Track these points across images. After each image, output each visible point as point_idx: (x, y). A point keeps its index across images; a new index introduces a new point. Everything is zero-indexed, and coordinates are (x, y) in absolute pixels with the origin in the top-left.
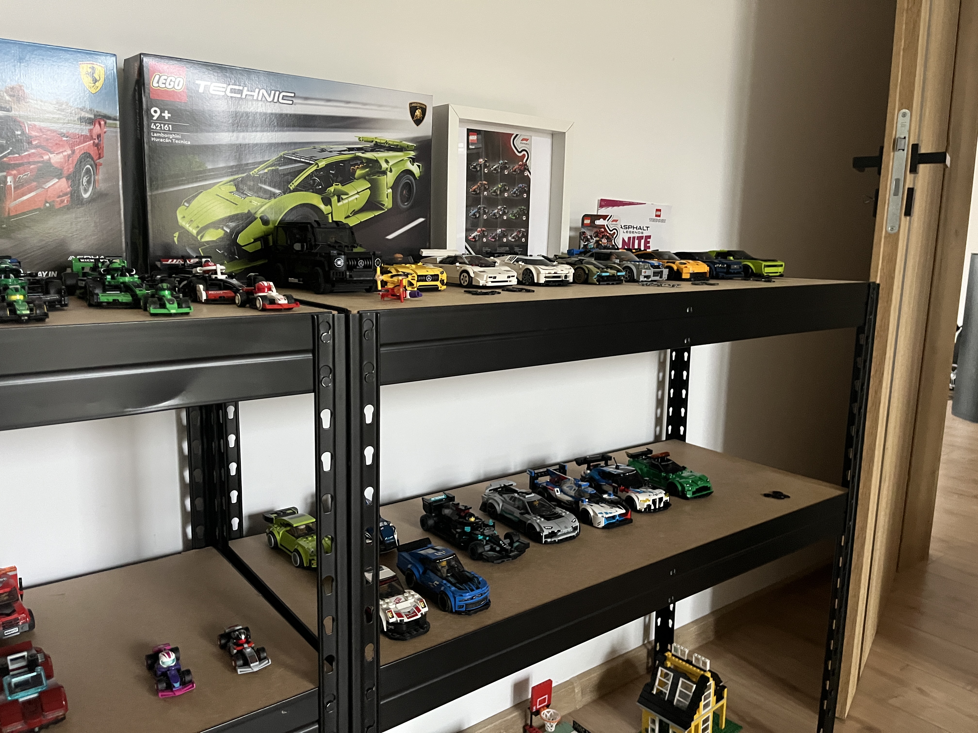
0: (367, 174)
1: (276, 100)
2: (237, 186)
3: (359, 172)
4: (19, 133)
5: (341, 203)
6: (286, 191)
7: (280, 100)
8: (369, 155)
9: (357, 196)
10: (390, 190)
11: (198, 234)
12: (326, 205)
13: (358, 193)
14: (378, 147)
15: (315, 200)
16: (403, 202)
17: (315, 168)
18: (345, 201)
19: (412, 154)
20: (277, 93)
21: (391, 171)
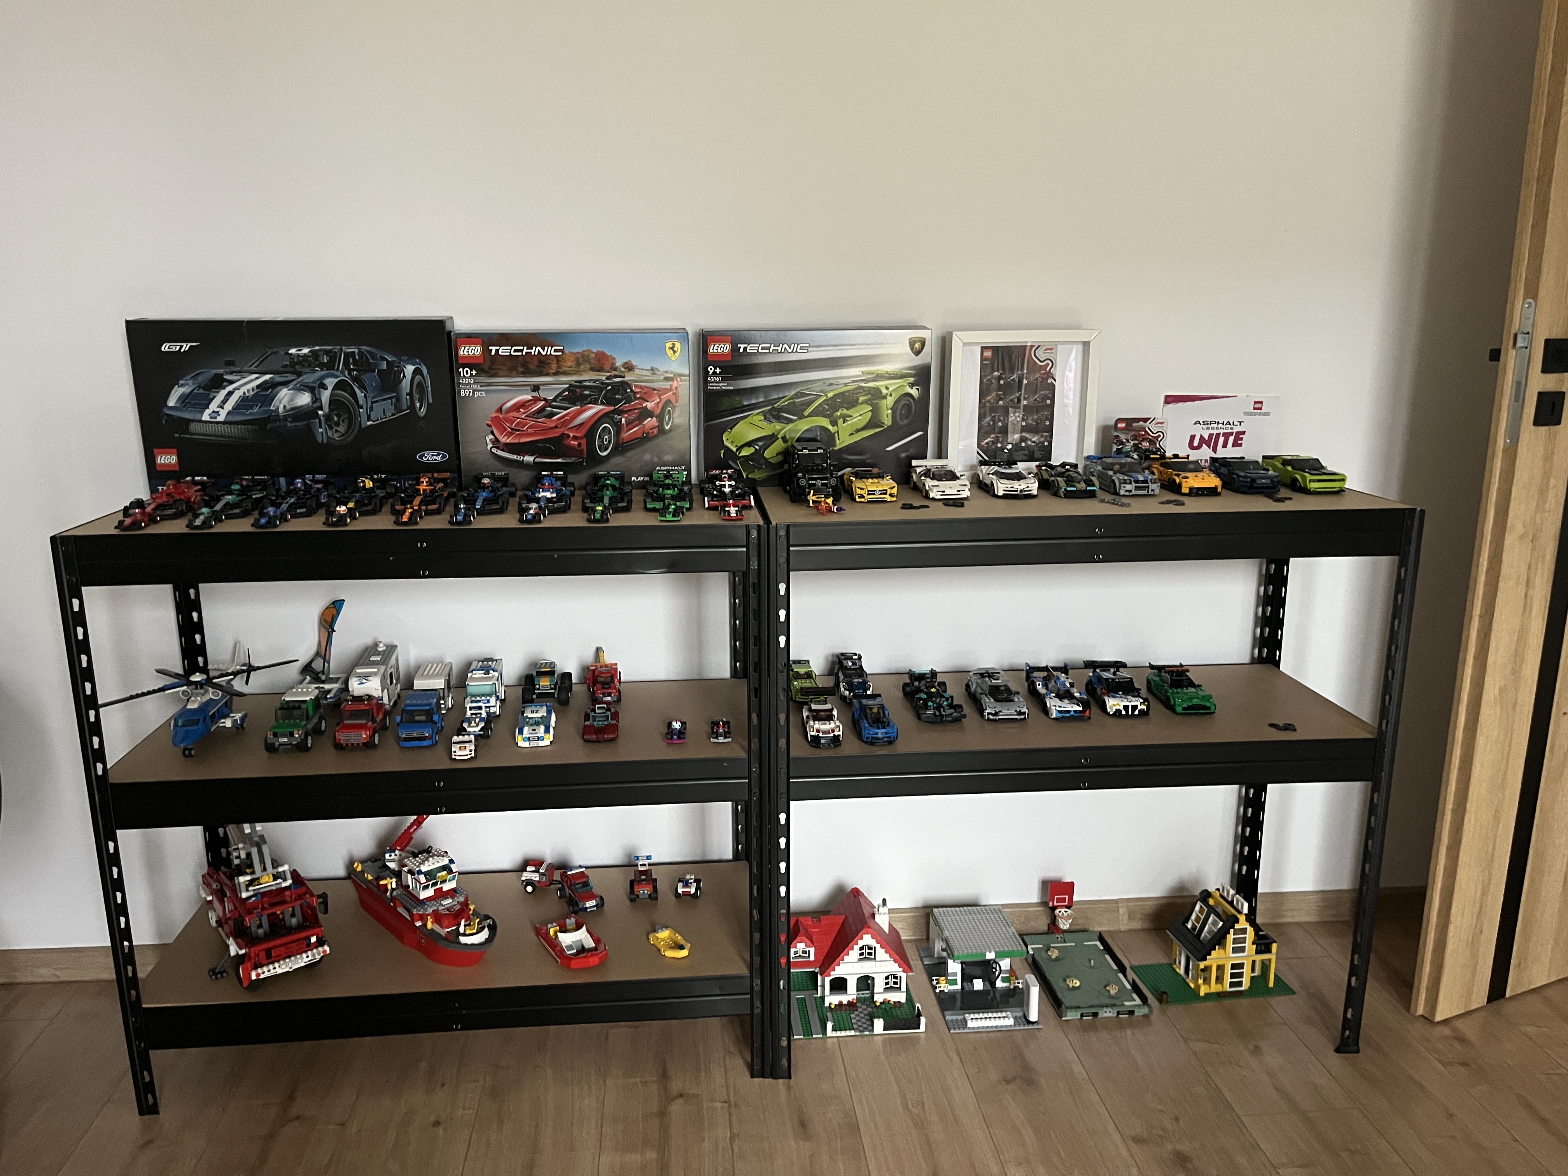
0: (869, 400)
1: (795, 351)
2: (765, 416)
3: (861, 399)
4: (629, 391)
5: (844, 425)
6: (801, 417)
7: (798, 350)
8: (871, 385)
9: (860, 418)
10: (890, 411)
11: (737, 451)
12: (833, 426)
13: (861, 415)
14: (879, 377)
15: (825, 422)
16: (902, 420)
17: (825, 398)
18: (849, 423)
19: (911, 380)
20: (796, 345)
21: (891, 395)
